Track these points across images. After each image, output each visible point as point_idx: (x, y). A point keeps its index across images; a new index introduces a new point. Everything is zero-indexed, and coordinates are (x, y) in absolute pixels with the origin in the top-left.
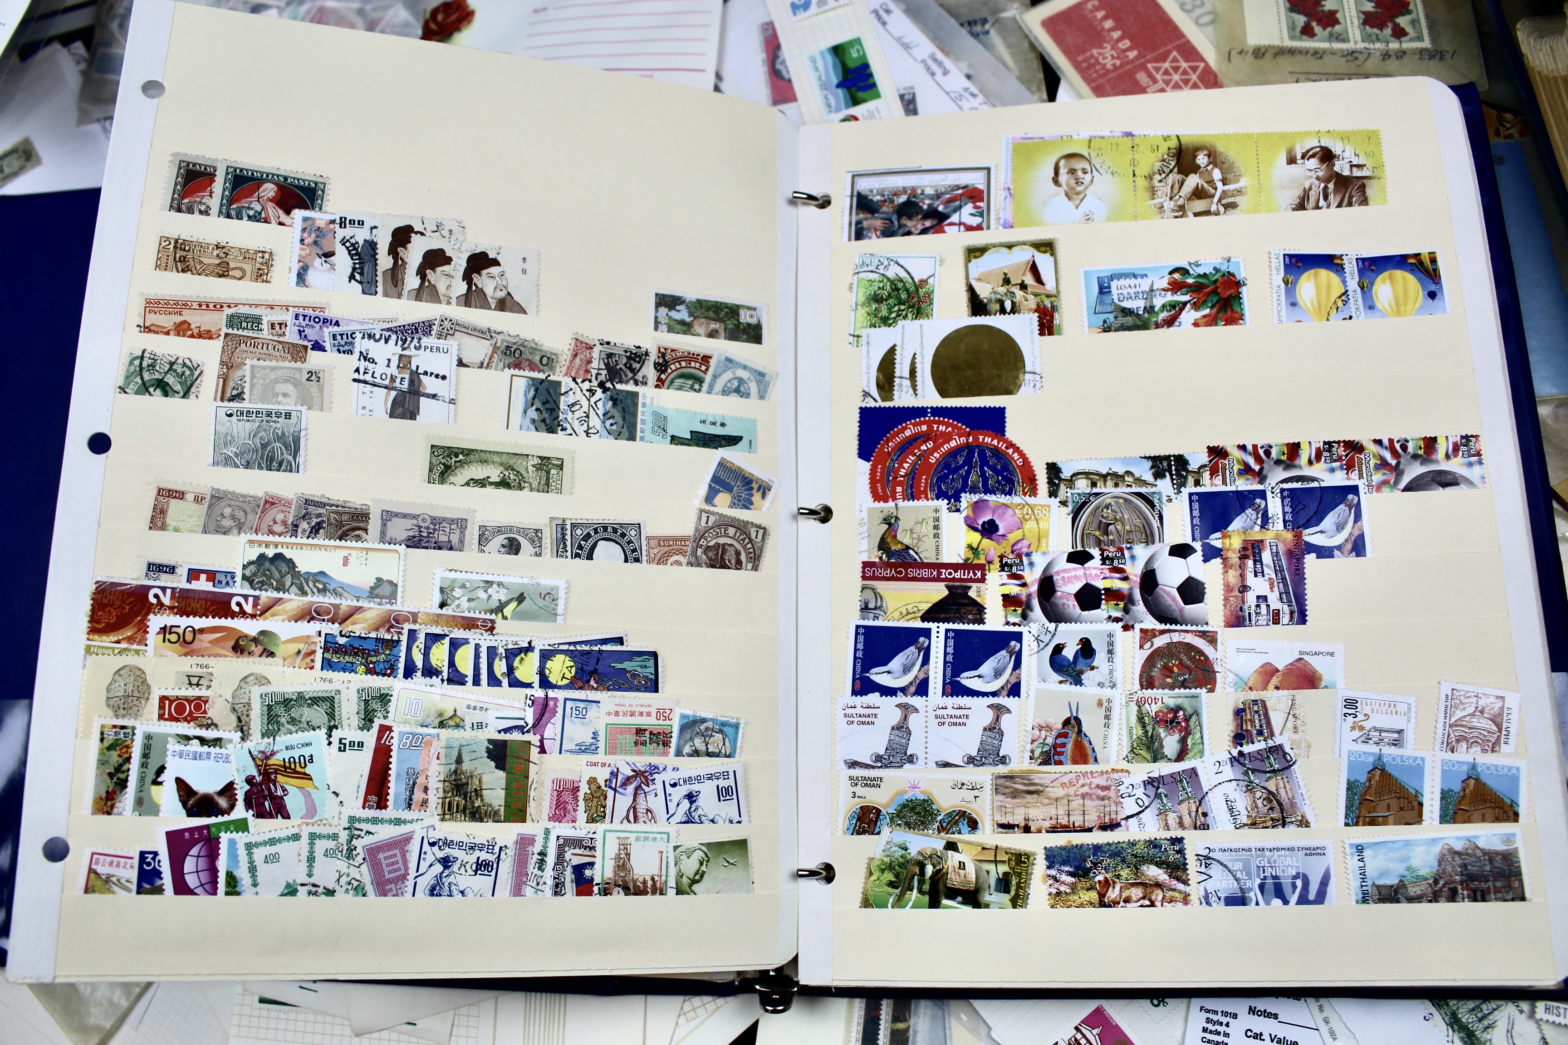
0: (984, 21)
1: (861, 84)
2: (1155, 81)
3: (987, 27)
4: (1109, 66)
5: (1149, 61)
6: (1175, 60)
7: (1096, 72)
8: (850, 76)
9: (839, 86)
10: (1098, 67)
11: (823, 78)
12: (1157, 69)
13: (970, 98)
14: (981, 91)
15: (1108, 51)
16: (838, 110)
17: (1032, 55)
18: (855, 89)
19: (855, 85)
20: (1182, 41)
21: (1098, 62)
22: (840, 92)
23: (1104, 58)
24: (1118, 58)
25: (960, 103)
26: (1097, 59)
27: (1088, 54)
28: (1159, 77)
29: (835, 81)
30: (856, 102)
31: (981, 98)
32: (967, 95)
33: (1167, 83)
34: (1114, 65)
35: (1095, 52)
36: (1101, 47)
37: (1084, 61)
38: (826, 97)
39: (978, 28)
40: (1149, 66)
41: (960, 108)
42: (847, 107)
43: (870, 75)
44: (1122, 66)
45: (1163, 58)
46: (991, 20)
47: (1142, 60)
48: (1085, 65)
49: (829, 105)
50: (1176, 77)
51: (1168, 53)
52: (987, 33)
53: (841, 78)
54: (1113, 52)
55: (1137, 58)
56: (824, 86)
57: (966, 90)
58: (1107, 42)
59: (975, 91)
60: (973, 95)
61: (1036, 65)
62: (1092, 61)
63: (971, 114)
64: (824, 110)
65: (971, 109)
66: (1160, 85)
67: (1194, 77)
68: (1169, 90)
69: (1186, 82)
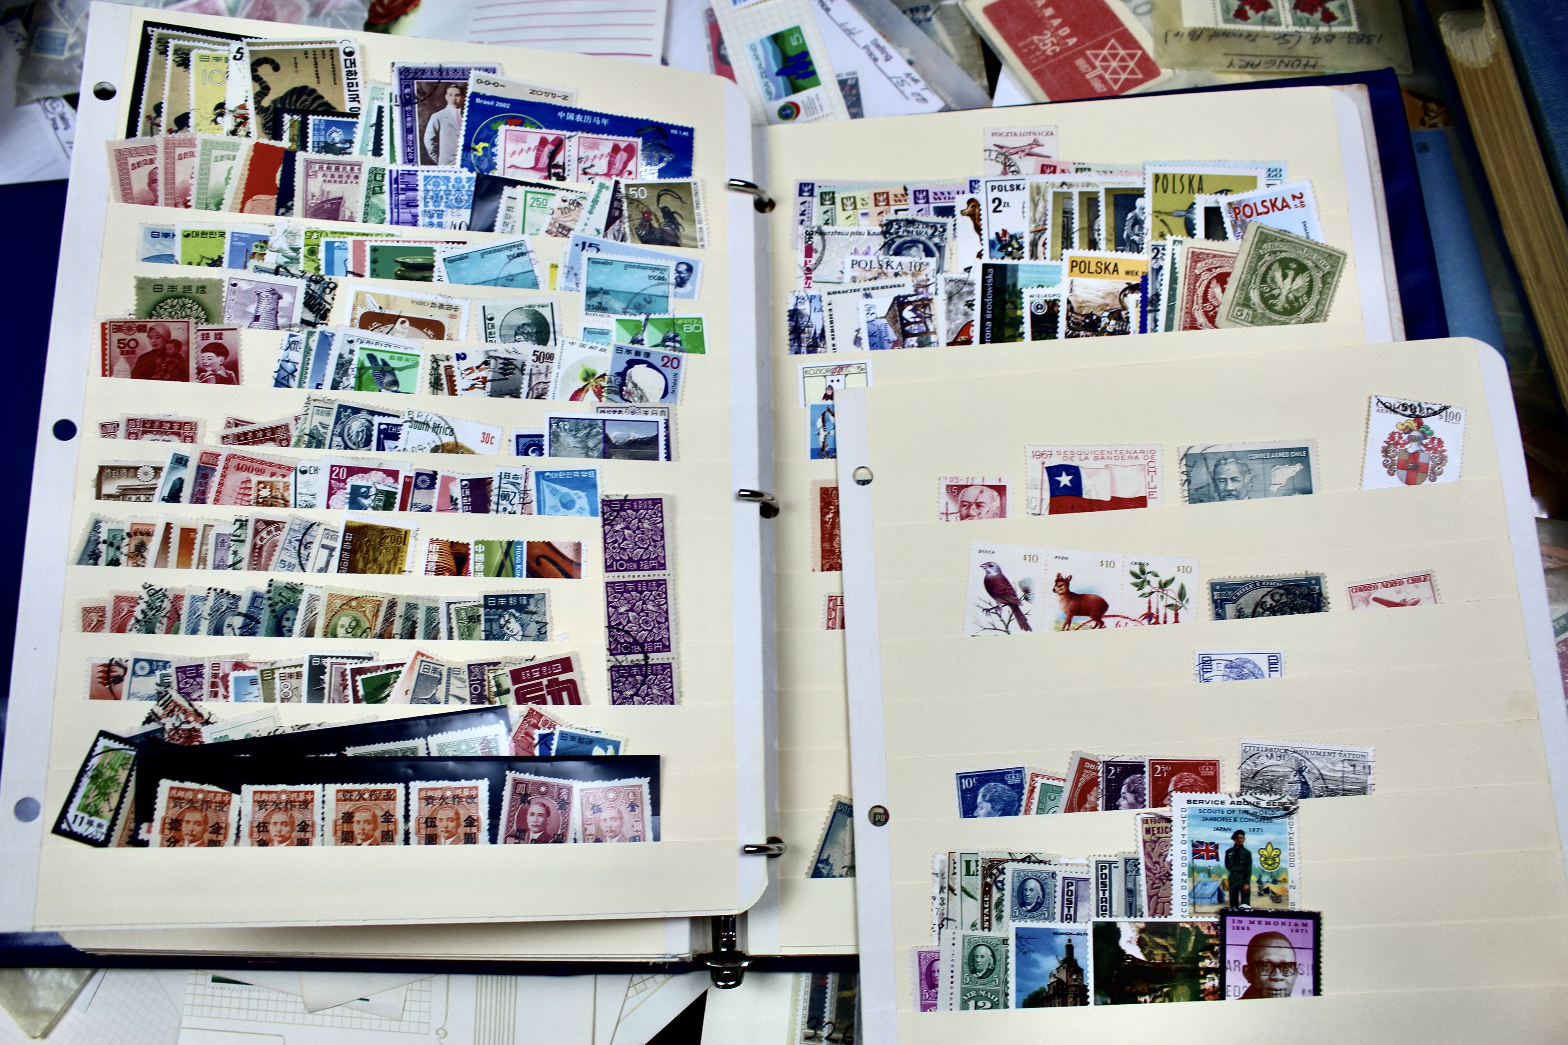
0: (926, 9)
1: (801, 72)
2: (1094, 67)
3: (929, 14)
4: (1049, 52)
5: (1088, 48)
6: (1113, 47)
7: (1036, 57)
8: (790, 64)
9: (779, 73)
10: (1038, 53)
11: (764, 66)
12: (1096, 56)
13: (912, 83)
14: (922, 77)
15: (1048, 38)
16: (778, 97)
17: (974, 43)
18: (794, 76)
19: (794, 73)
20: (1120, 29)
21: (1038, 49)
22: (780, 79)
23: (1045, 45)
24: (1058, 45)
25: (902, 88)
26: (1037, 45)
27: (1028, 41)
28: (1097, 63)
29: (775, 69)
30: (796, 89)
31: (922, 84)
32: (908, 80)
33: (1106, 69)
34: (1054, 51)
35: (1035, 38)
36: (1041, 34)
37: (1025, 47)
38: (766, 85)
39: (920, 16)
40: (1088, 53)
41: (902, 93)
42: (787, 95)
43: (810, 63)
44: (1061, 52)
45: (1102, 46)
46: (933, 7)
47: (1081, 47)
48: (1025, 51)
49: (769, 93)
50: (1114, 64)
51: (1107, 40)
52: (929, 20)
53: (781, 67)
54: (1053, 39)
55: (1076, 45)
56: (764, 74)
57: (908, 75)
58: (1046, 29)
59: (917, 76)
60: (916, 81)
61: (977, 52)
62: (1033, 47)
63: (913, 99)
64: (765, 97)
65: (913, 94)
66: (1099, 71)
67: (1132, 64)
68: (1107, 76)
69: (1124, 69)
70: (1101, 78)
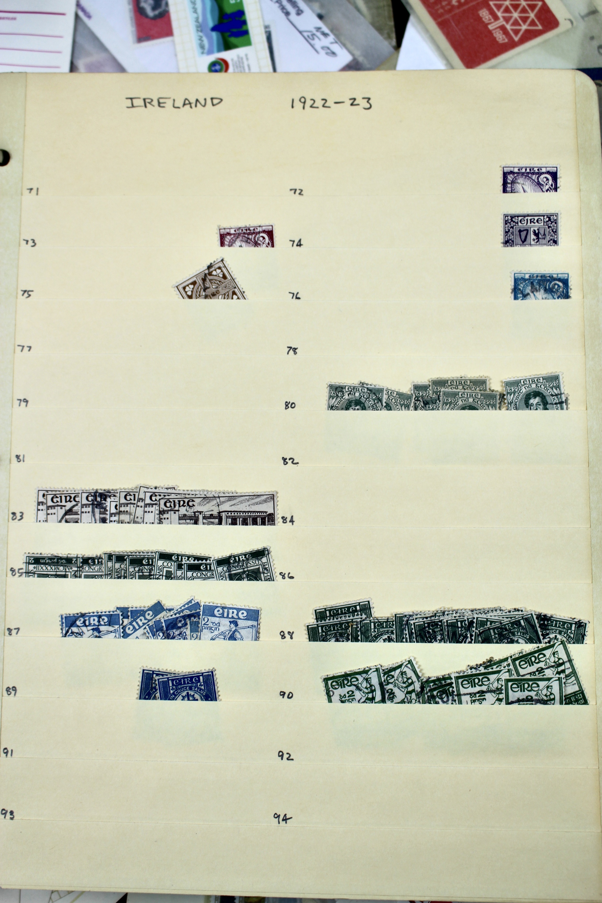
1: (235, 30)
2: (496, 18)
4: (454, 3)
7: (440, 8)
8: (225, 21)
9: (214, 29)
10: (444, 3)
11: (200, 20)
12: (499, 7)
13: (322, 37)
14: (332, 31)
16: (210, 52)
18: (228, 34)
19: (228, 31)
22: (214, 35)
25: (312, 42)
28: (499, 14)
29: (211, 24)
30: (227, 46)
31: (331, 38)
32: (319, 34)
33: (507, 20)
38: (201, 39)
40: (491, 3)
41: (312, 46)
42: (219, 50)
43: (244, 22)
44: (466, 3)
49: (202, 47)
50: (516, 15)
53: (216, 23)
56: (200, 28)
57: (318, 29)
59: (326, 30)
60: (325, 35)
63: (323, 52)
64: (197, 49)
65: (323, 48)
66: (501, 22)
67: (532, 15)
68: (508, 27)
69: (525, 20)
70: (503, 28)
